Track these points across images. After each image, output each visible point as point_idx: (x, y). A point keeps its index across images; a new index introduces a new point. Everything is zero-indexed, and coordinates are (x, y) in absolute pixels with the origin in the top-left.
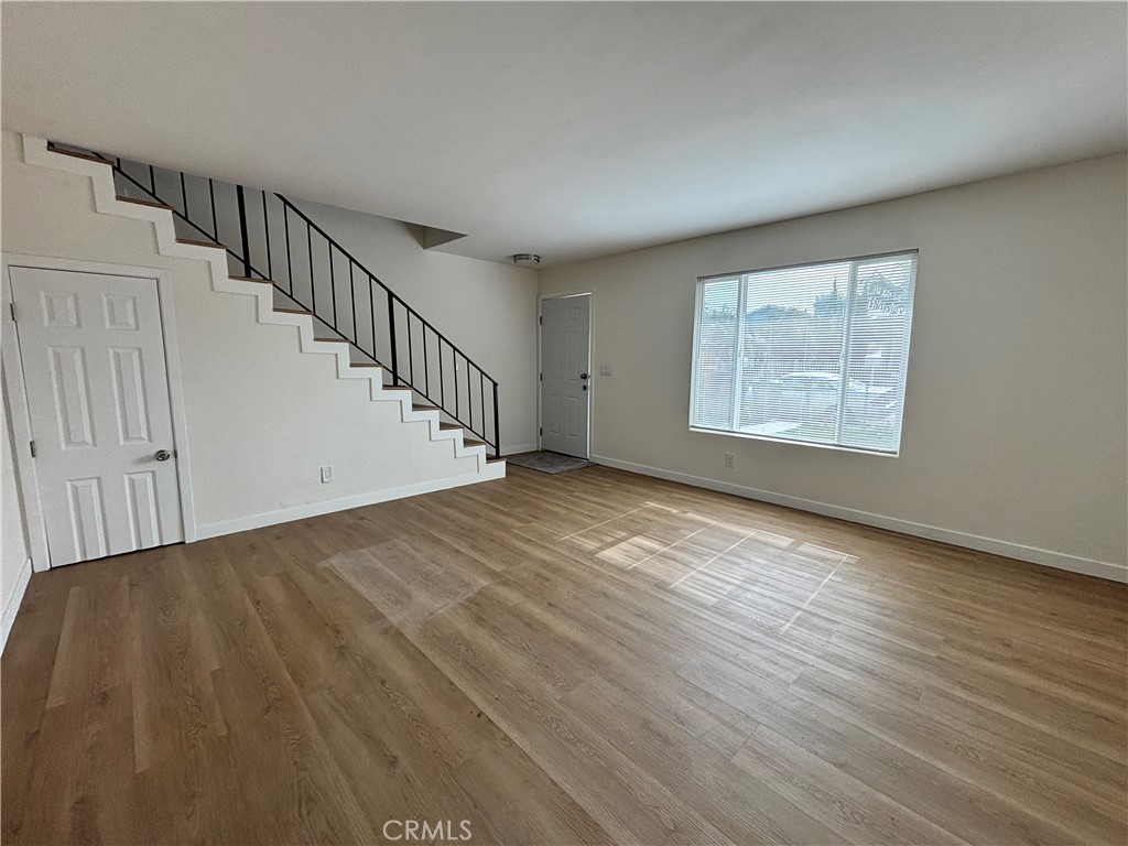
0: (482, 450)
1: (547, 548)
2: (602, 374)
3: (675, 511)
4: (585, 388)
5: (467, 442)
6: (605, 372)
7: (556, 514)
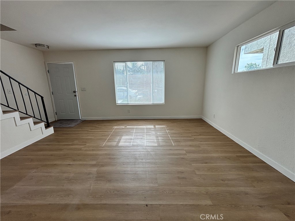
0: (42, 125)
1: (102, 150)
2: (82, 90)
3: (124, 127)
4: (75, 96)
5: (35, 123)
6: (83, 90)
7: (90, 139)
